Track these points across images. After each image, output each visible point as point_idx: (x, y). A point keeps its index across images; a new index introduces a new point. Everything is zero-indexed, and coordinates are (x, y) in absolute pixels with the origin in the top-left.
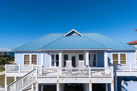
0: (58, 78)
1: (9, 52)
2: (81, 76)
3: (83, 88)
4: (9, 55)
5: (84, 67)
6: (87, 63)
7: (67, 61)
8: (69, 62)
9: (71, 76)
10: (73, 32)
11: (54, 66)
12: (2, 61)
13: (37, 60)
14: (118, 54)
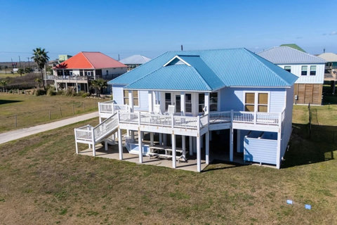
8: (172, 107)
10: (177, 60)
13: (138, 98)
14: (254, 93)
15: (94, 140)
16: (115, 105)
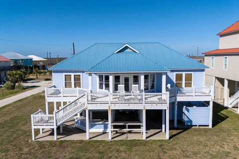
0: (110, 104)
1: (22, 60)
2: (134, 102)
3: (138, 114)
4: (22, 64)
5: (138, 92)
6: (143, 87)
7: (119, 85)
8: (121, 86)
9: (123, 102)
10: (127, 48)
11: (102, 89)
12: (19, 77)
13: (81, 81)
14: (182, 74)
15: (56, 125)
16: (56, 89)
